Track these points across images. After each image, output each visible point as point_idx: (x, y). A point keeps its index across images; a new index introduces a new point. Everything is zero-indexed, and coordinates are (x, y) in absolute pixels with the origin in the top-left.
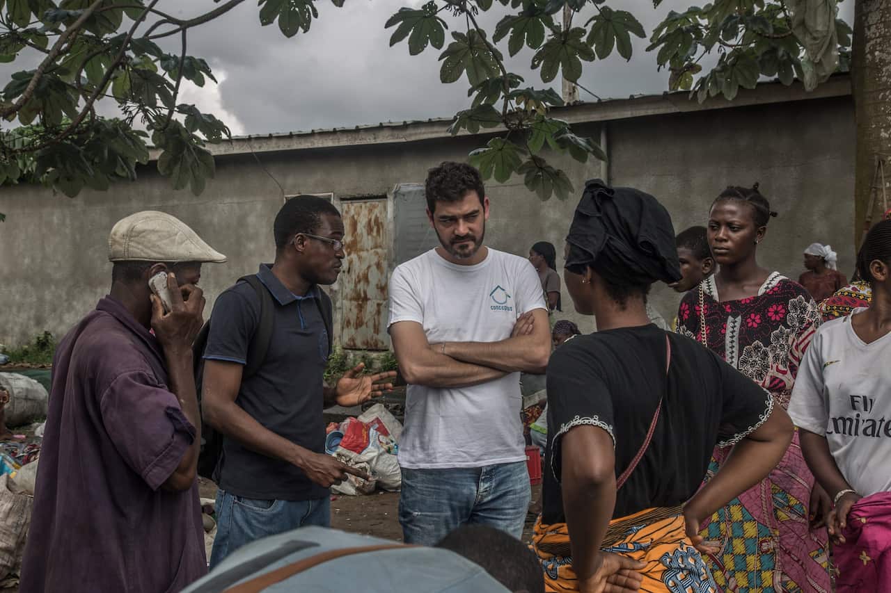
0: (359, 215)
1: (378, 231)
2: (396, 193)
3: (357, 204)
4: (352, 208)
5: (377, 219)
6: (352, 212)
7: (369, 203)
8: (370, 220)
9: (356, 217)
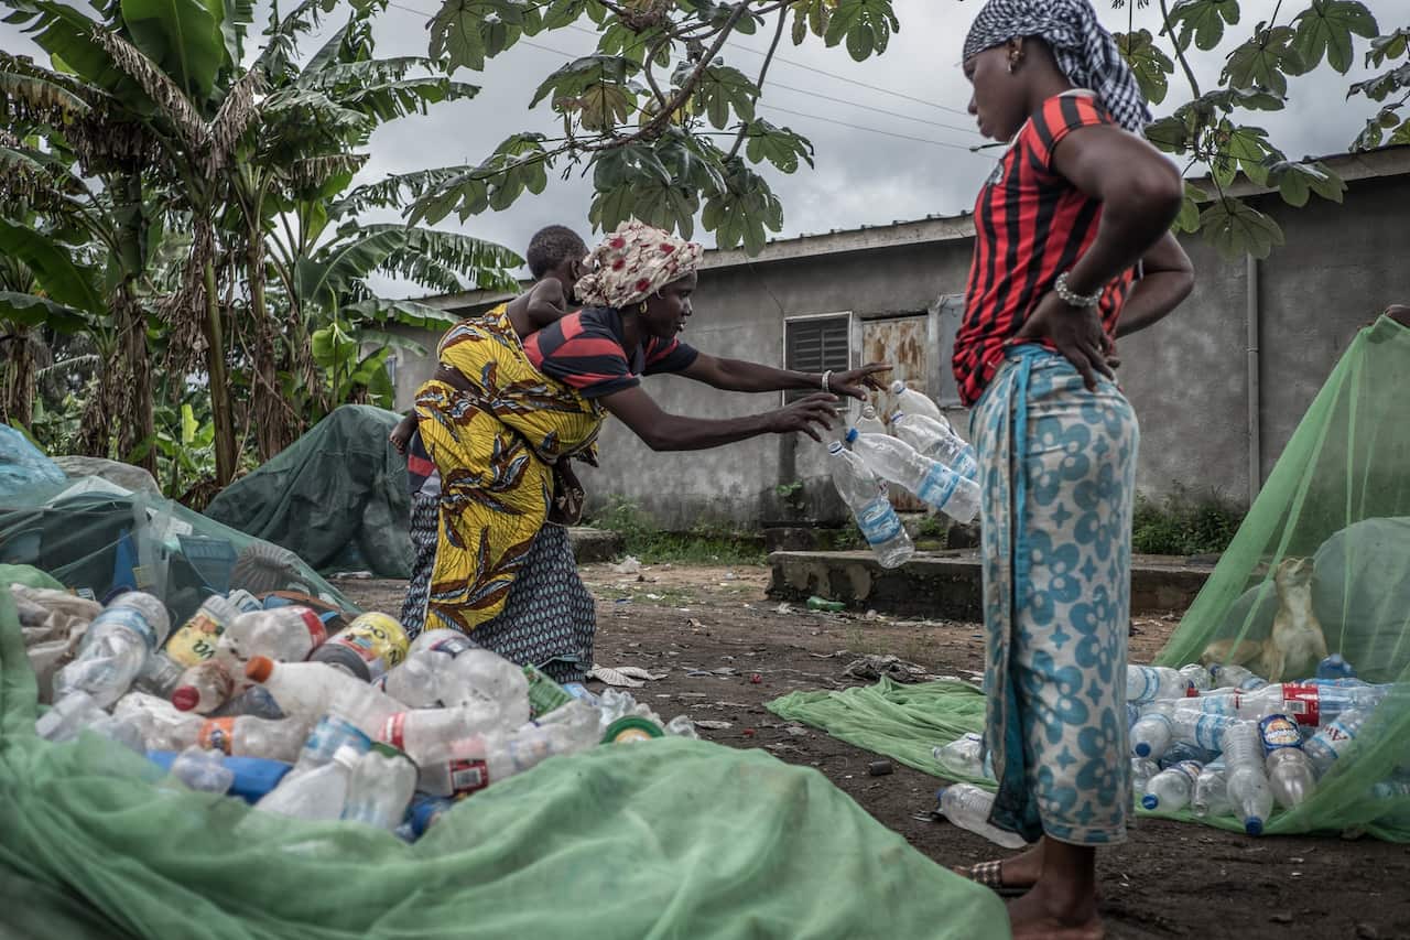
0: (887, 337)
1: (914, 358)
2: (942, 306)
3: (884, 324)
4: (878, 330)
5: (913, 341)
6: (878, 335)
7: (902, 323)
8: (903, 344)
9: (883, 341)
